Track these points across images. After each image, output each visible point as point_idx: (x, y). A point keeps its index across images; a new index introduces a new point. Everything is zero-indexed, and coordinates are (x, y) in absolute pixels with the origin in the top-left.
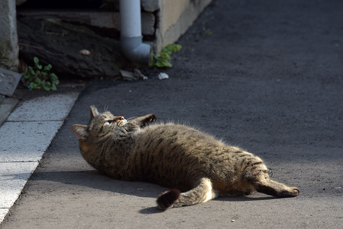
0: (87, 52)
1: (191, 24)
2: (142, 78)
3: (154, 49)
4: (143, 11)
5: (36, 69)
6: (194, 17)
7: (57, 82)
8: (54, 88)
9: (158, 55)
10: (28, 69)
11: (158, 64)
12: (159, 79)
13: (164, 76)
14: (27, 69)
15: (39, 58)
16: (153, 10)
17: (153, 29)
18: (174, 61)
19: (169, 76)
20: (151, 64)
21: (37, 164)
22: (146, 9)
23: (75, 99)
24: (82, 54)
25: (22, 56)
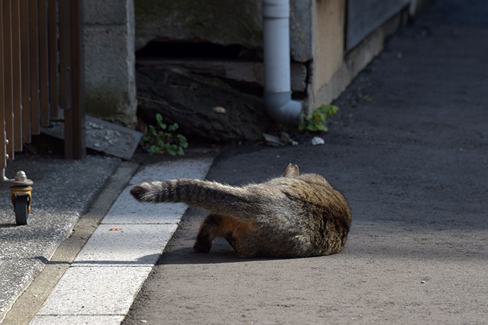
0: (223, 110)
1: (343, 89)
2: (290, 144)
3: (305, 109)
4: (293, 61)
5: (158, 129)
6: (347, 82)
7: (186, 145)
8: (181, 152)
9: (310, 117)
10: (149, 129)
11: (310, 128)
12: (312, 145)
13: (319, 140)
14: (146, 130)
15: (163, 115)
16: (305, 60)
17: (304, 84)
18: (329, 125)
19: (325, 141)
20: (301, 128)
21: (176, 226)
22: (296, 59)
23: (210, 164)
24: (216, 112)
25: (140, 112)
